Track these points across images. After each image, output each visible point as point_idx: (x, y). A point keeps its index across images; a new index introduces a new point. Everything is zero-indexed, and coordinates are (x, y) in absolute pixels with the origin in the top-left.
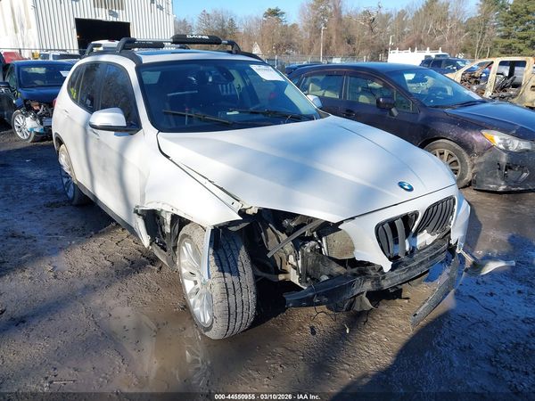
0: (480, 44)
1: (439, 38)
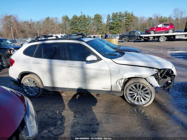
1: (53, 30)
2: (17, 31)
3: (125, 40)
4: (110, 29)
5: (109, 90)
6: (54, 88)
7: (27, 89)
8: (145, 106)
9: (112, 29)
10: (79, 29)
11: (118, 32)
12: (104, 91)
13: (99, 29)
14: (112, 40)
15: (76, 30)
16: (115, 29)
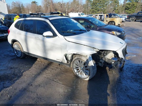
0: (87, 11)
1: (78, 9)
2: (52, 9)
3: (133, 20)
4: (126, 9)
5: (61, 61)
6: (28, 53)
7: (17, 51)
8: (85, 80)
9: (127, 10)
10: (98, 9)
11: (133, 12)
12: (58, 61)
13: (115, 9)
14: (115, 19)
15: (95, 9)
16: (130, 9)
